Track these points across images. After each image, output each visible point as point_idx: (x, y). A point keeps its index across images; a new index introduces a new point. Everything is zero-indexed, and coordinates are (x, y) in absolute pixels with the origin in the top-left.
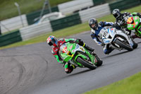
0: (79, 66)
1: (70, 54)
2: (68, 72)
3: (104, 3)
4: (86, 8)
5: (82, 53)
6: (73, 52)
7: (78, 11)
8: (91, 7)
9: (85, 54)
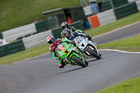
0: (72, 63)
1: (67, 52)
2: (61, 67)
3: (47, 29)
4: (29, 35)
5: (76, 53)
6: (70, 51)
7: (22, 38)
8: (34, 34)
9: (78, 54)
